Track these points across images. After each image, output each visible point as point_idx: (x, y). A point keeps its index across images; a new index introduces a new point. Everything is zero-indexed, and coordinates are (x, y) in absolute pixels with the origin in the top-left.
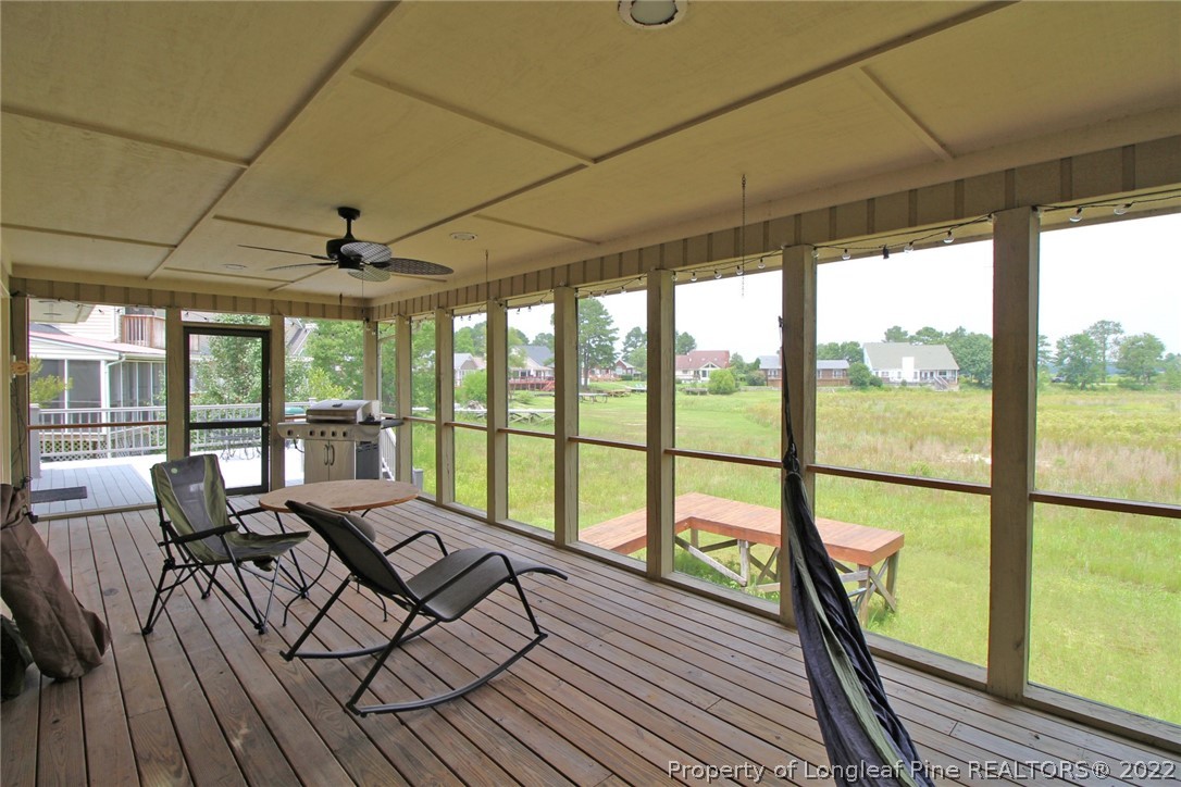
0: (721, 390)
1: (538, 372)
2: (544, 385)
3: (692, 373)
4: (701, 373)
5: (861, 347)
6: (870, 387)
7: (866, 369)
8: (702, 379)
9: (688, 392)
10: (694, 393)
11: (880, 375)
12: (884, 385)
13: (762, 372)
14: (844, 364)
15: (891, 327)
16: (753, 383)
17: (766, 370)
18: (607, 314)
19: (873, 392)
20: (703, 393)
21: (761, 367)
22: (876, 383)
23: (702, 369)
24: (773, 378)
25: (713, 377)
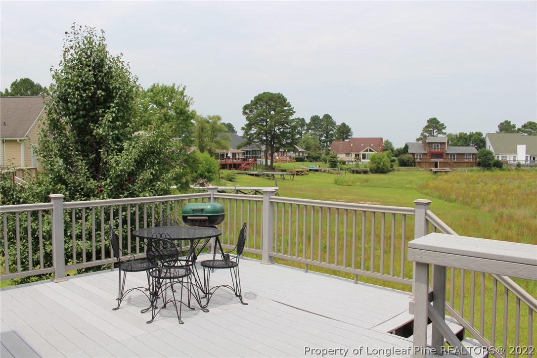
0: (379, 170)
1: (234, 155)
2: (239, 165)
3: (354, 156)
4: (361, 156)
5: (484, 136)
6: (493, 168)
7: (490, 153)
8: (362, 160)
9: (353, 172)
10: (358, 172)
11: (500, 159)
12: (504, 167)
13: (411, 156)
14: (472, 150)
15: (503, 121)
16: (403, 164)
17: (413, 154)
18: (290, 106)
19: (497, 172)
20: (365, 172)
21: (410, 151)
22: (498, 165)
23: (362, 152)
24: (419, 160)
25: (373, 159)
